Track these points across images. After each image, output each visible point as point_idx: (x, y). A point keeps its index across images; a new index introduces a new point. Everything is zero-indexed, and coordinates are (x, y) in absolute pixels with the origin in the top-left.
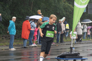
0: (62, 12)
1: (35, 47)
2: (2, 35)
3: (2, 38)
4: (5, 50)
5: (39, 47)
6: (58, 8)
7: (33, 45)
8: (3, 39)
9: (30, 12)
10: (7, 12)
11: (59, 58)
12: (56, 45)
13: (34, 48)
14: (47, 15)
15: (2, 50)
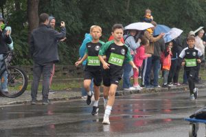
0: (197, 15)
1: (138, 92)
2: (63, 66)
3: (63, 72)
4: (70, 99)
5: (145, 92)
6: (189, 4)
7: (132, 89)
8: (65, 74)
9: (126, 15)
10: (73, 14)
11: (194, 119)
12: (184, 89)
13: (133, 95)
14: (163, 20)
15: (64, 99)
